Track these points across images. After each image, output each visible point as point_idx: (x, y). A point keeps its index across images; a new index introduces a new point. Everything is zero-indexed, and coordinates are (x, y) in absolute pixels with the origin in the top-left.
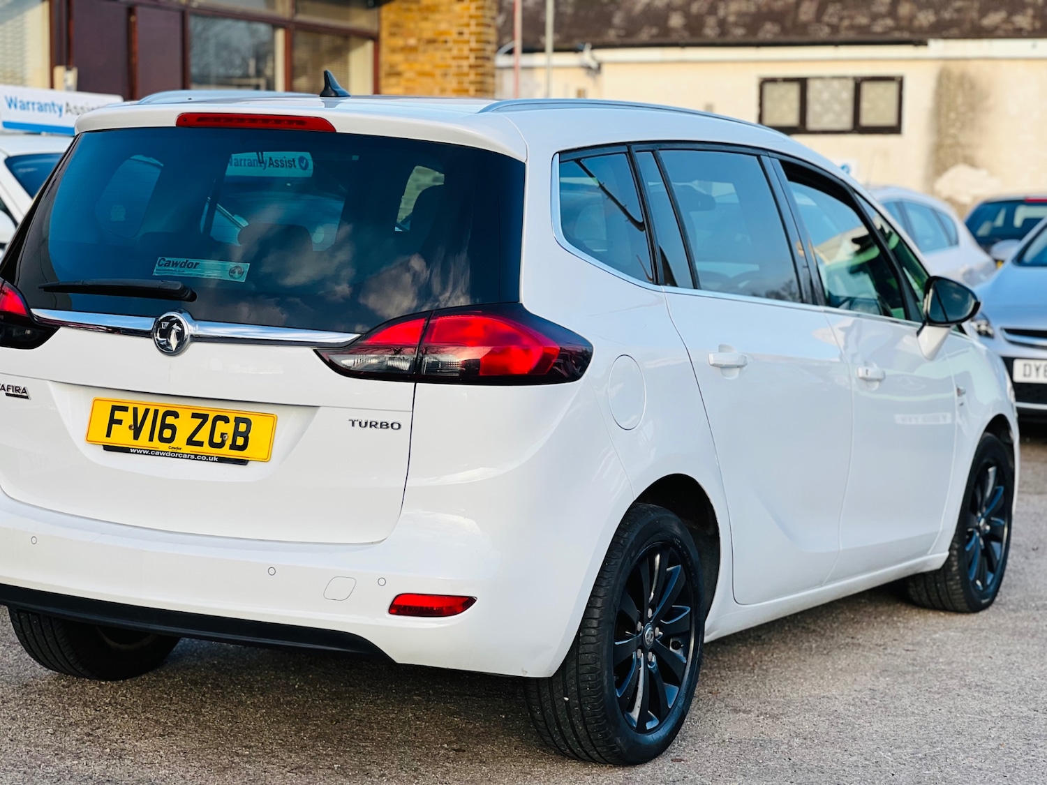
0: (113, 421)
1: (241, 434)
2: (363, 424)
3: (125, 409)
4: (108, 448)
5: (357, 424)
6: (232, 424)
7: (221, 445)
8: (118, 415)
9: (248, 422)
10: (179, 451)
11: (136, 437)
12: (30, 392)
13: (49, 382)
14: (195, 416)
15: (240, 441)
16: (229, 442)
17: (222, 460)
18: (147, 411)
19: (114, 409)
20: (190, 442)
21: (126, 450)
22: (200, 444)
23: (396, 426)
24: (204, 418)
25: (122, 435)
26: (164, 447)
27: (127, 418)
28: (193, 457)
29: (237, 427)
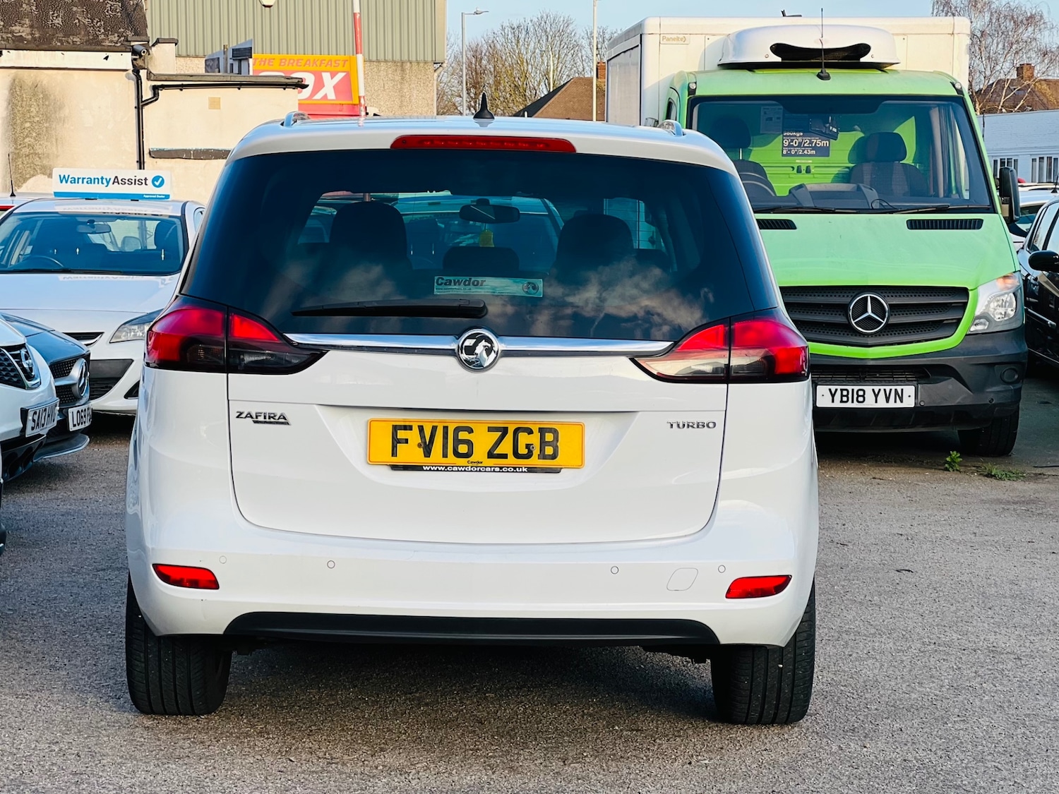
1: (549, 444)
2: (681, 426)
3: (409, 428)
5: (675, 425)
8: (401, 434)
9: (555, 432)
10: (480, 465)
12: (289, 419)
14: (491, 429)
15: (549, 450)
18: (434, 429)
19: (396, 428)
20: (491, 455)
21: (418, 468)
22: (505, 456)
23: (711, 425)
26: (463, 461)
27: (414, 436)
28: (497, 469)
29: (542, 438)
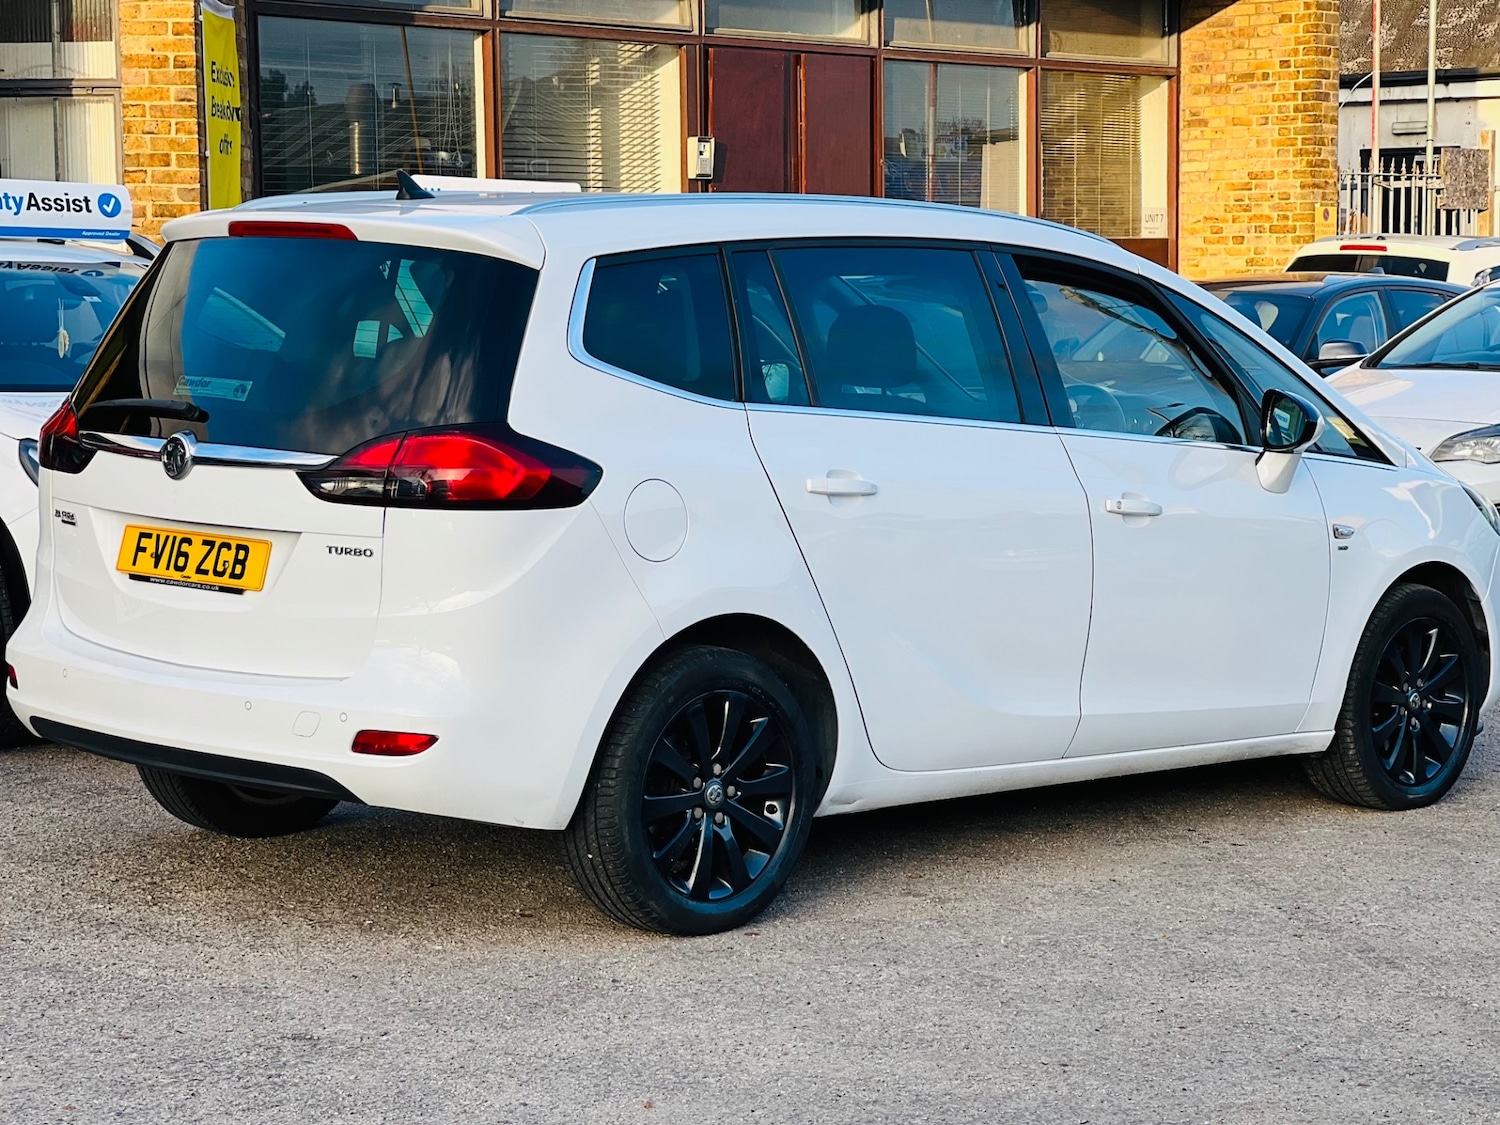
0: (140, 549)
2: (339, 551)
3: (149, 536)
4: (133, 577)
5: (333, 550)
6: (234, 550)
7: (221, 574)
8: (144, 542)
9: (246, 549)
10: (189, 580)
11: (156, 566)
12: (77, 519)
13: (90, 509)
14: (205, 543)
15: (238, 569)
16: (229, 571)
17: (223, 589)
18: (167, 537)
19: (143, 535)
20: (199, 571)
21: (146, 579)
22: (206, 572)
23: (368, 553)
24: (211, 544)
25: (145, 564)
26: (177, 575)
28: (199, 586)
